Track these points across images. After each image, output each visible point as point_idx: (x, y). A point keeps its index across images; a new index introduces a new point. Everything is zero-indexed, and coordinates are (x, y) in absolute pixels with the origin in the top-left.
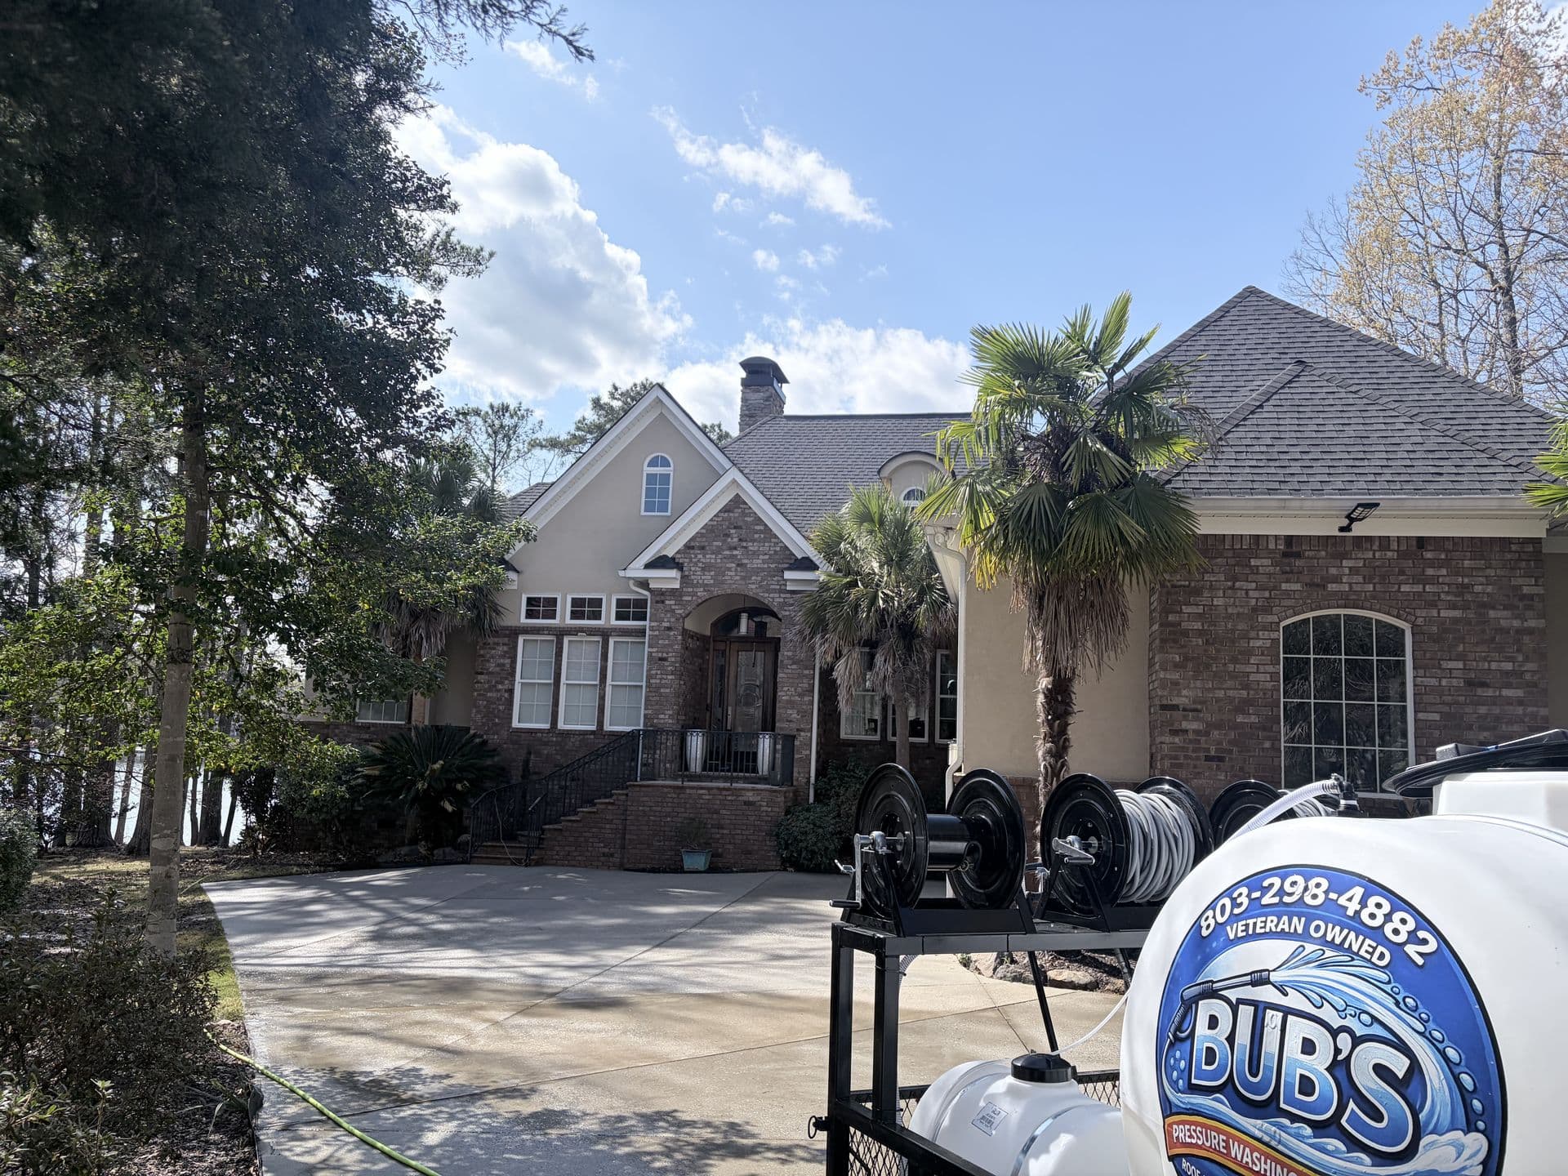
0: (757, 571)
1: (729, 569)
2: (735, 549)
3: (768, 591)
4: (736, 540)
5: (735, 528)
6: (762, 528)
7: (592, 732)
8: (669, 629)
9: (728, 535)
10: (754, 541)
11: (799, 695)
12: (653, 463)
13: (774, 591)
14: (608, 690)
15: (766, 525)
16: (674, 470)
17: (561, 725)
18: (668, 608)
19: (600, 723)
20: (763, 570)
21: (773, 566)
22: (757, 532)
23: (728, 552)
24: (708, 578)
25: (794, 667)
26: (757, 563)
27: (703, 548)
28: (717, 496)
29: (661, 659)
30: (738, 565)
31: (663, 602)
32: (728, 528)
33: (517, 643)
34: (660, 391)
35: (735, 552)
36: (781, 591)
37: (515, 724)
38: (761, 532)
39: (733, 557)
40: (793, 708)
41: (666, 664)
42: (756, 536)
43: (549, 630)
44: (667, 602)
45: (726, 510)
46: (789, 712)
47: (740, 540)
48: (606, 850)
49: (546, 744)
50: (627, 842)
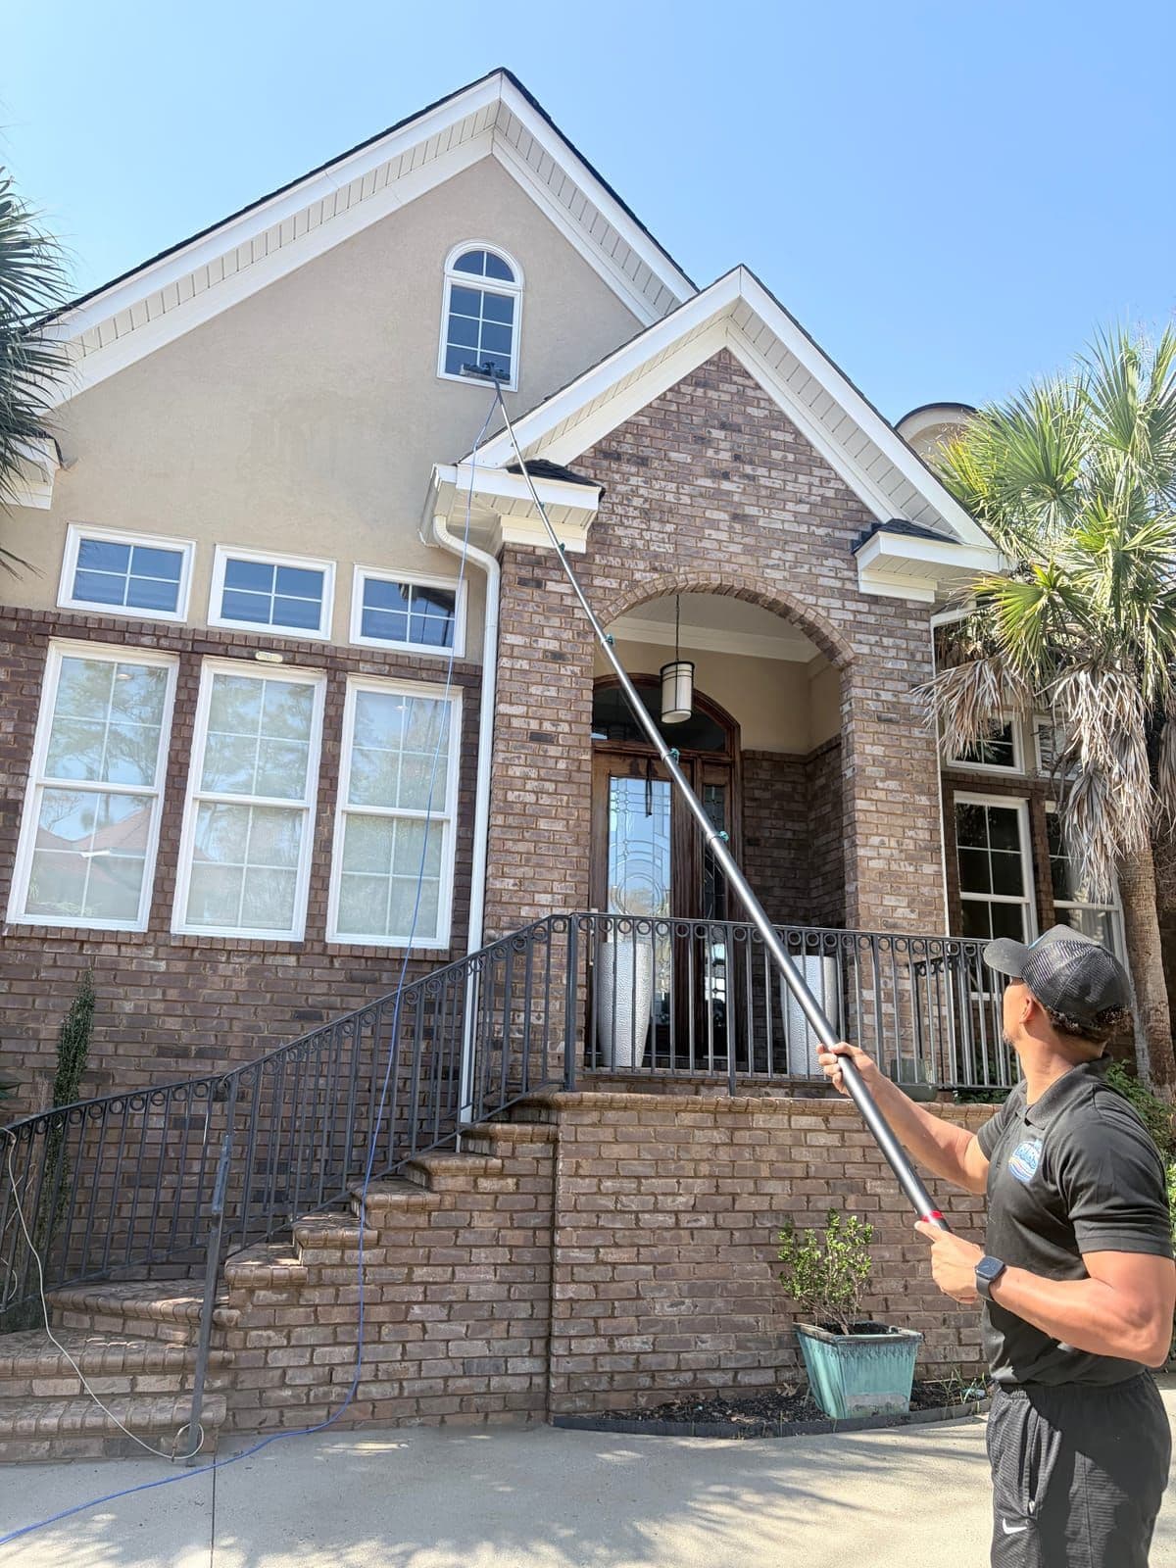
0: (784, 540)
1: (714, 524)
2: (726, 476)
3: (813, 589)
4: (726, 455)
5: (723, 426)
6: (789, 438)
7: (294, 949)
8: (557, 657)
9: (703, 441)
10: (771, 465)
11: (910, 859)
12: (470, 262)
13: (831, 592)
14: (340, 824)
15: (798, 433)
16: (525, 289)
17: (180, 924)
18: (554, 601)
19: (316, 917)
20: (798, 538)
21: (821, 531)
22: (775, 445)
23: (708, 483)
24: (658, 538)
25: (892, 784)
26: (781, 519)
27: (643, 462)
28: (677, 346)
29: (538, 737)
30: (735, 517)
31: (539, 584)
32: (706, 424)
33: (36, 674)
34: (506, 83)
35: (726, 485)
36: (844, 595)
37: (17, 913)
38: (786, 447)
39: (717, 495)
40: (895, 892)
41: (553, 751)
42: (776, 455)
43: (158, 637)
44: (551, 586)
45: (697, 379)
46: (890, 901)
47: (737, 458)
48: (478, 1348)
49: (134, 980)
50: (559, 1310)
